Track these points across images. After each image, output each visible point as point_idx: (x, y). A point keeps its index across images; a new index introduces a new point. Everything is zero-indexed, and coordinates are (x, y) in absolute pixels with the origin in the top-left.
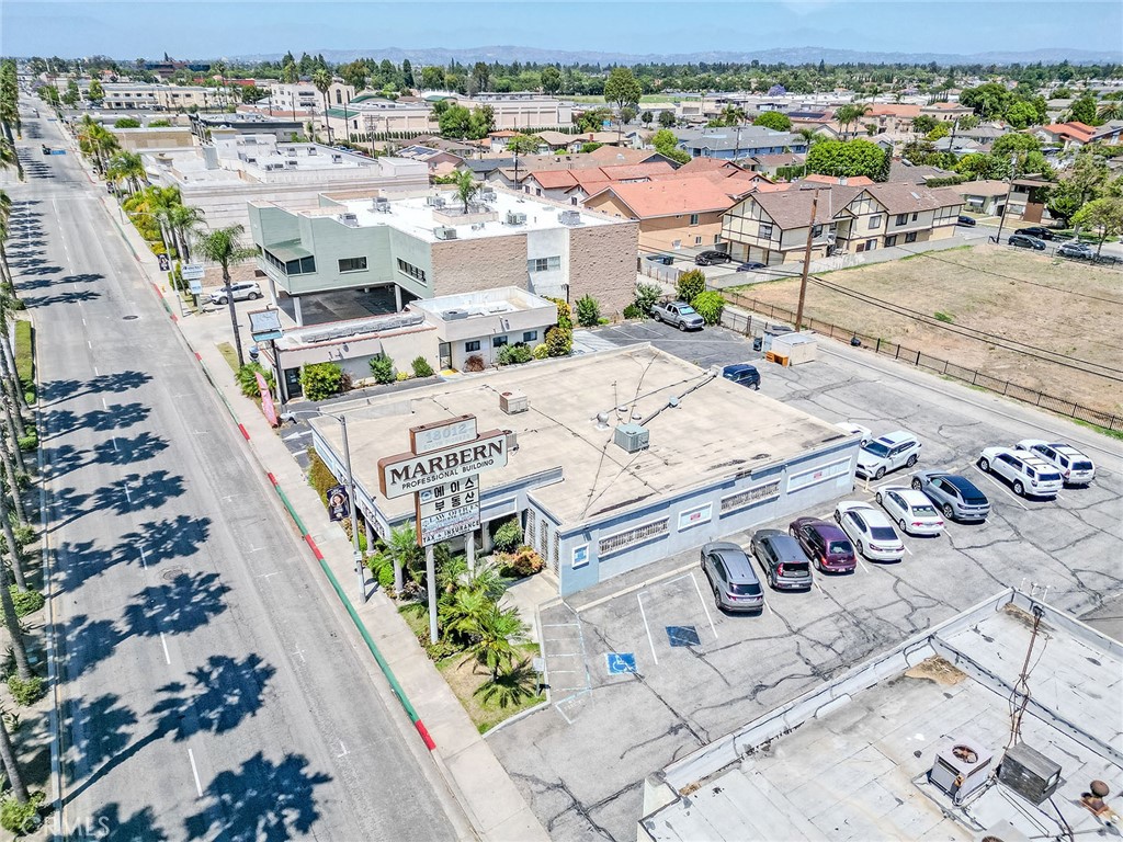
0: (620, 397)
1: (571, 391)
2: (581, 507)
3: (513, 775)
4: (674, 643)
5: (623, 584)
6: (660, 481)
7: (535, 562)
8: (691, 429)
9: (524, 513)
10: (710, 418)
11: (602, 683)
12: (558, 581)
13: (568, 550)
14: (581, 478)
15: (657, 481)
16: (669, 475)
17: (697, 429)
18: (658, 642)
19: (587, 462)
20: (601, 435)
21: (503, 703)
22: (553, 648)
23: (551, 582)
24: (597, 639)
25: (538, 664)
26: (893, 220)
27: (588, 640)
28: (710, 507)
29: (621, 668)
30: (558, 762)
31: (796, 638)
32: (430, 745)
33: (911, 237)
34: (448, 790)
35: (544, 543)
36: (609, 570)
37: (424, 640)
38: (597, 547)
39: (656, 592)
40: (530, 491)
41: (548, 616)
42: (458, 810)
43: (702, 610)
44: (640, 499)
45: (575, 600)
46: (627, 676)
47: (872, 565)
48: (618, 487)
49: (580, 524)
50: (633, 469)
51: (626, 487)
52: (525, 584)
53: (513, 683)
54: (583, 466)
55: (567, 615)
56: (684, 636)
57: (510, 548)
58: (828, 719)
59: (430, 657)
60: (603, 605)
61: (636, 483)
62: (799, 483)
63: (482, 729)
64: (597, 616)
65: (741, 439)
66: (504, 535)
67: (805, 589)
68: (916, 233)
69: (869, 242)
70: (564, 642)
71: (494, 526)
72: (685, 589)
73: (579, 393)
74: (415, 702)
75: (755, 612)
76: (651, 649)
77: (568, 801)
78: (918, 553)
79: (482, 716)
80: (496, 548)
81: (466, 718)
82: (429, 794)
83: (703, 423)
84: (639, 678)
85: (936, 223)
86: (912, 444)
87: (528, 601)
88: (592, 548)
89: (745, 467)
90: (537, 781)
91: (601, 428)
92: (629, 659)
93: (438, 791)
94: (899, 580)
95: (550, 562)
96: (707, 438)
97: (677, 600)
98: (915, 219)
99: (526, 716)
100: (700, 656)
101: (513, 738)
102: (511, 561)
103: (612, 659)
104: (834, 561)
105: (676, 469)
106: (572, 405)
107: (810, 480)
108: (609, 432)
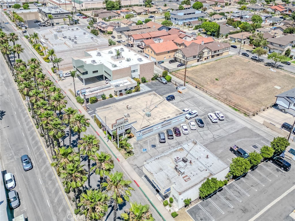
0: (148, 105)
1: (139, 104)
2: (139, 127)
3: (130, 164)
4: (152, 147)
5: (146, 139)
6: (152, 122)
7: (132, 136)
8: (159, 112)
9: (131, 128)
10: (162, 109)
11: (142, 153)
12: (136, 138)
13: (138, 134)
14: (140, 122)
15: (151, 122)
16: (154, 121)
17: (160, 112)
18: (150, 147)
19: (141, 119)
20: (143, 114)
21: (129, 155)
22: (135, 148)
23: (135, 139)
24: (141, 147)
25: (133, 150)
26: (213, 52)
27: (140, 147)
28: (160, 126)
29: (144, 151)
30: (136, 162)
31: (170, 146)
32: (119, 161)
33: (218, 55)
34: (122, 166)
35: (134, 133)
36: (144, 137)
37: (117, 148)
38: (142, 133)
39: (151, 140)
40: (132, 125)
41: (134, 144)
42: (123, 168)
43: (157, 142)
44: (149, 126)
45: (139, 141)
46: (145, 152)
47: (184, 135)
48: (145, 123)
49: (139, 130)
50: (148, 120)
51: (147, 124)
52: (131, 139)
53: (129, 153)
54: (140, 120)
55: (137, 143)
56: (154, 146)
57: (129, 133)
58: (166, 155)
59: (118, 150)
60: (143, 142)
61: (148, 123)
62: (175, 121)
63: (126, 159)
64: (142, 144)
65: (166, 114)
66: (128, 131)
67: (173, 139)
68: (219, 54)
69: (208, 57)
70: (137, 147)
71: (126, 130)
72: (155, 139)
73: (140, 104)
74: (117, 156)
75: (165, 142)
76: (149, 148)
77: (137, 167)
78: (192, 132)
79: (125, 157)
80: (127, 133)
81: (123, 158)
82: (119, 166)
83: (161, 111)
84: (147, 152)
85: (224, 51)
86: (196, 113)
87: (131, 142)
88: (141, 134)
89: (165, 119)
90: (133, 165)
91: (144, 112)
92: (146, 150)
93: (120, 166)
94: (187, 137)
95: (135, 136)
96: (161, 114)
97: (154, 141)
98: (218, 51)
99: (131, 157)
100: (156, 149)
101: (130, 160)
102: (129, 135)
103: (143, 150)
104: (177, 134)
105: (155, 120)
106: (139, 107)
107: (177, 120)
108: (144, 113)
